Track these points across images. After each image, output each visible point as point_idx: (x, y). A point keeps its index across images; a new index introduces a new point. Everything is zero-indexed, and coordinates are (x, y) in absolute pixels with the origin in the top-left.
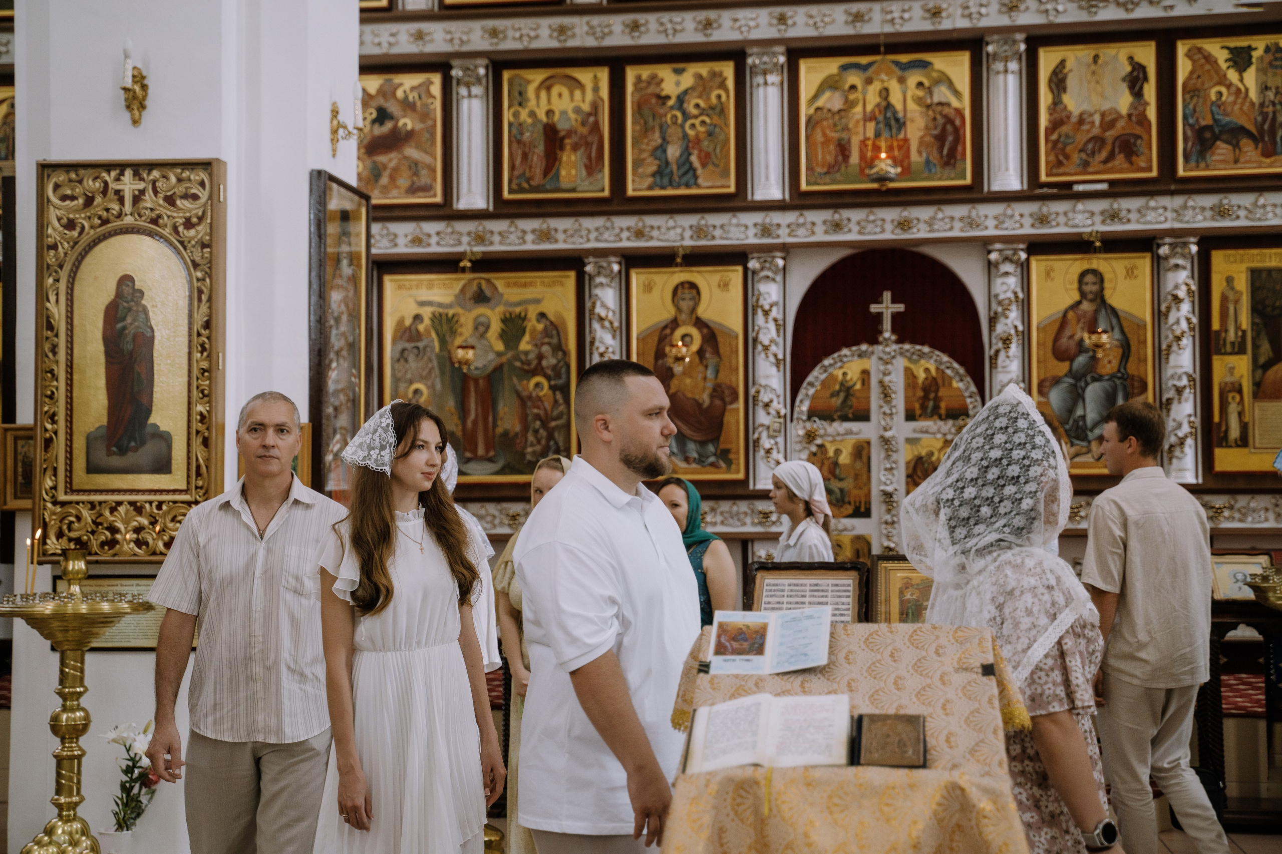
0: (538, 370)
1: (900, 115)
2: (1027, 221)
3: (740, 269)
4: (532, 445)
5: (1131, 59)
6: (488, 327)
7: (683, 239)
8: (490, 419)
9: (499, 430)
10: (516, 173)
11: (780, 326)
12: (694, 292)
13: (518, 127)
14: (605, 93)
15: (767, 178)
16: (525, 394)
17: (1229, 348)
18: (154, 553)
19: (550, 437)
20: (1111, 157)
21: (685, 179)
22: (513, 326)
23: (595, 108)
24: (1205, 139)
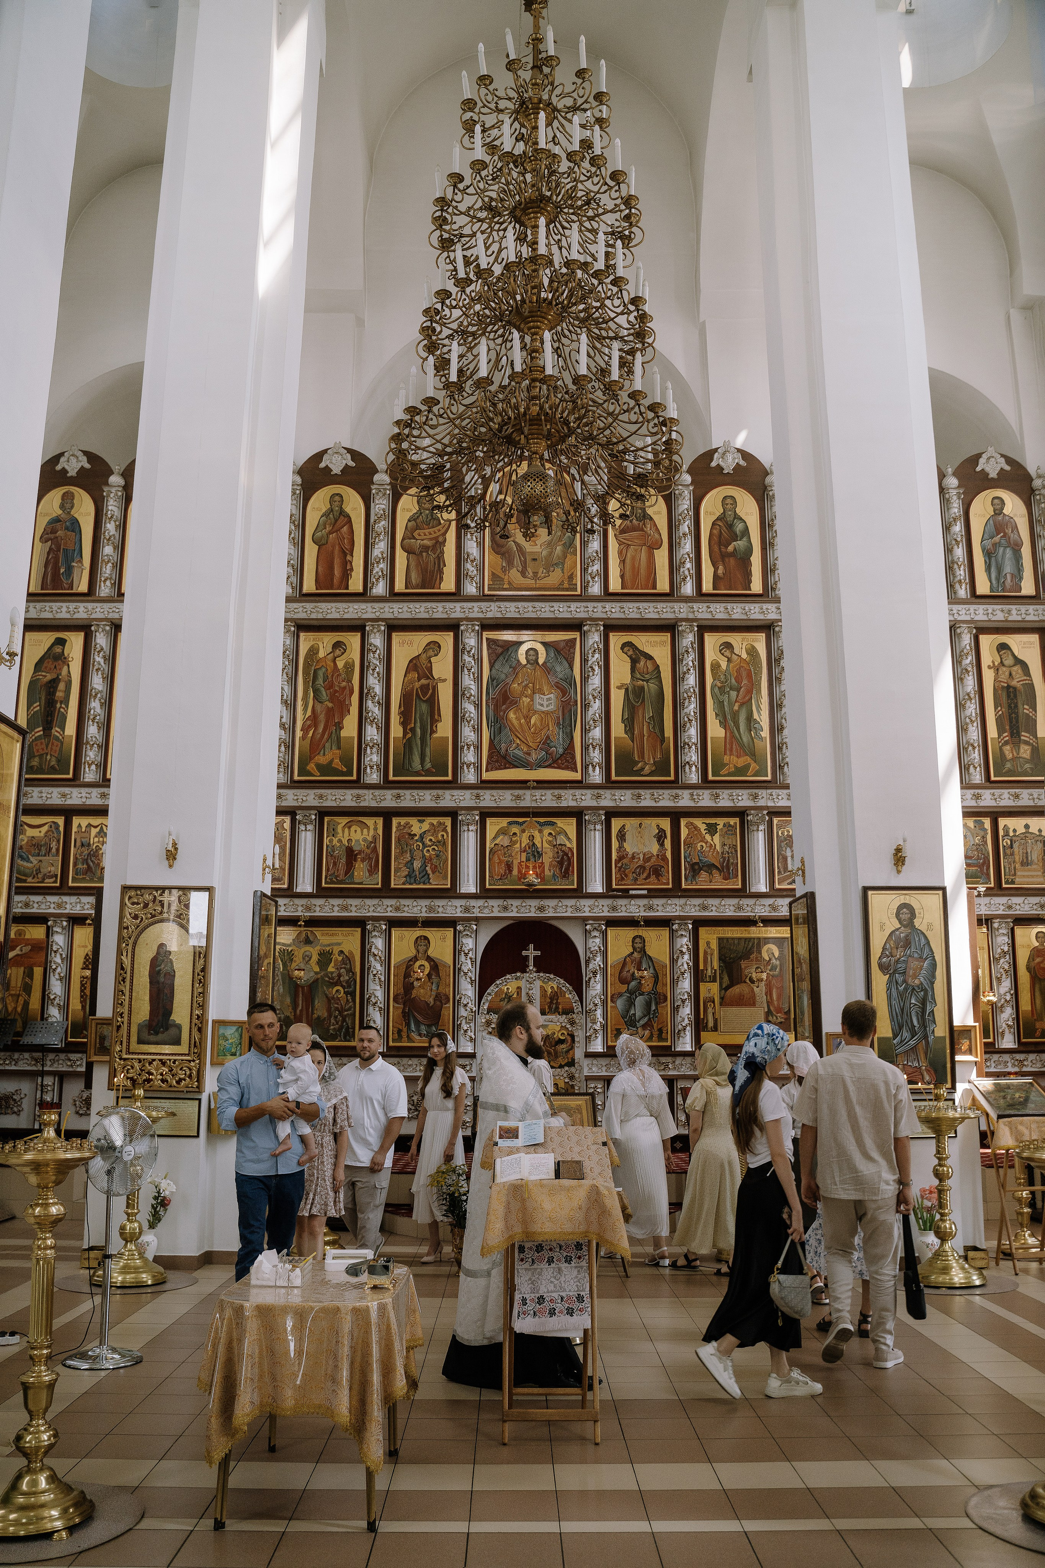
0: (338, 983)
1: (540, 850)
2: (606, 909)
3: (452, 929)
4: (333, 1025)
5: (657, 826)
6: (310, 958)
7: (421, 912)
8: (310, 1010)
9: (315, 1016)
10: (330, 873)
11: (473, 962)
12: (426, 942)
13: (331, 848)
14: (380, 831)
15: (468, 881)
16: (330, 996)
17: (708, 979)
18: (171, 1086)
19: (344, 1020)
20: (648, 877)
21: (423, 880)
22: (325, 958)
23: (375, 838)
24: (695, 869)
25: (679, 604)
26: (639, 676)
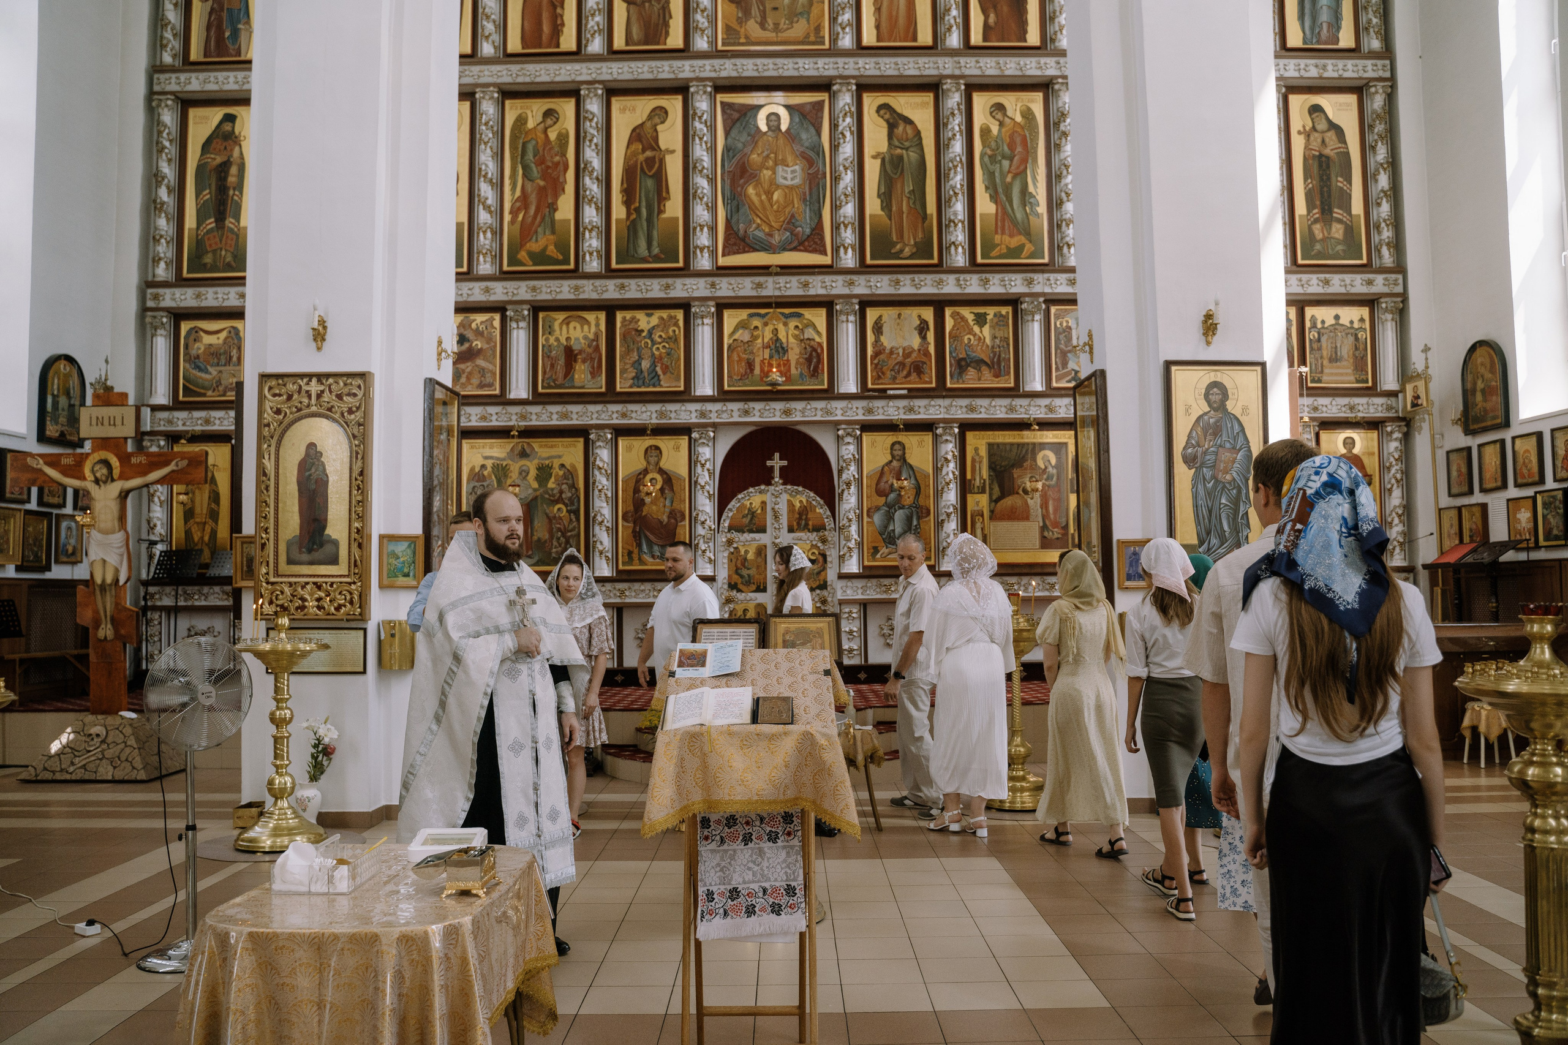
0: (559, 500)
1: (785, 345)
2: (861, 412)
3: (687, 438)
4: (556, 547)
5: (919, 316)
6: (528, 473)
7: (651, 418)
8: (529, 530)
9: (535, 538)
10: (547, 376)
11: (711, 474)
12: (658, 451)
13: (548, 348)
14: (603, 327)
15: (704, 382)
16: (551, 515)
17: (976, 490)
18: (328, 614)
20: (909, 374)
21: (653, 381)
22: (544, 473)
23: (597, 336)
24: (962, 365)
25: (943, 59)
26: (897, 143)
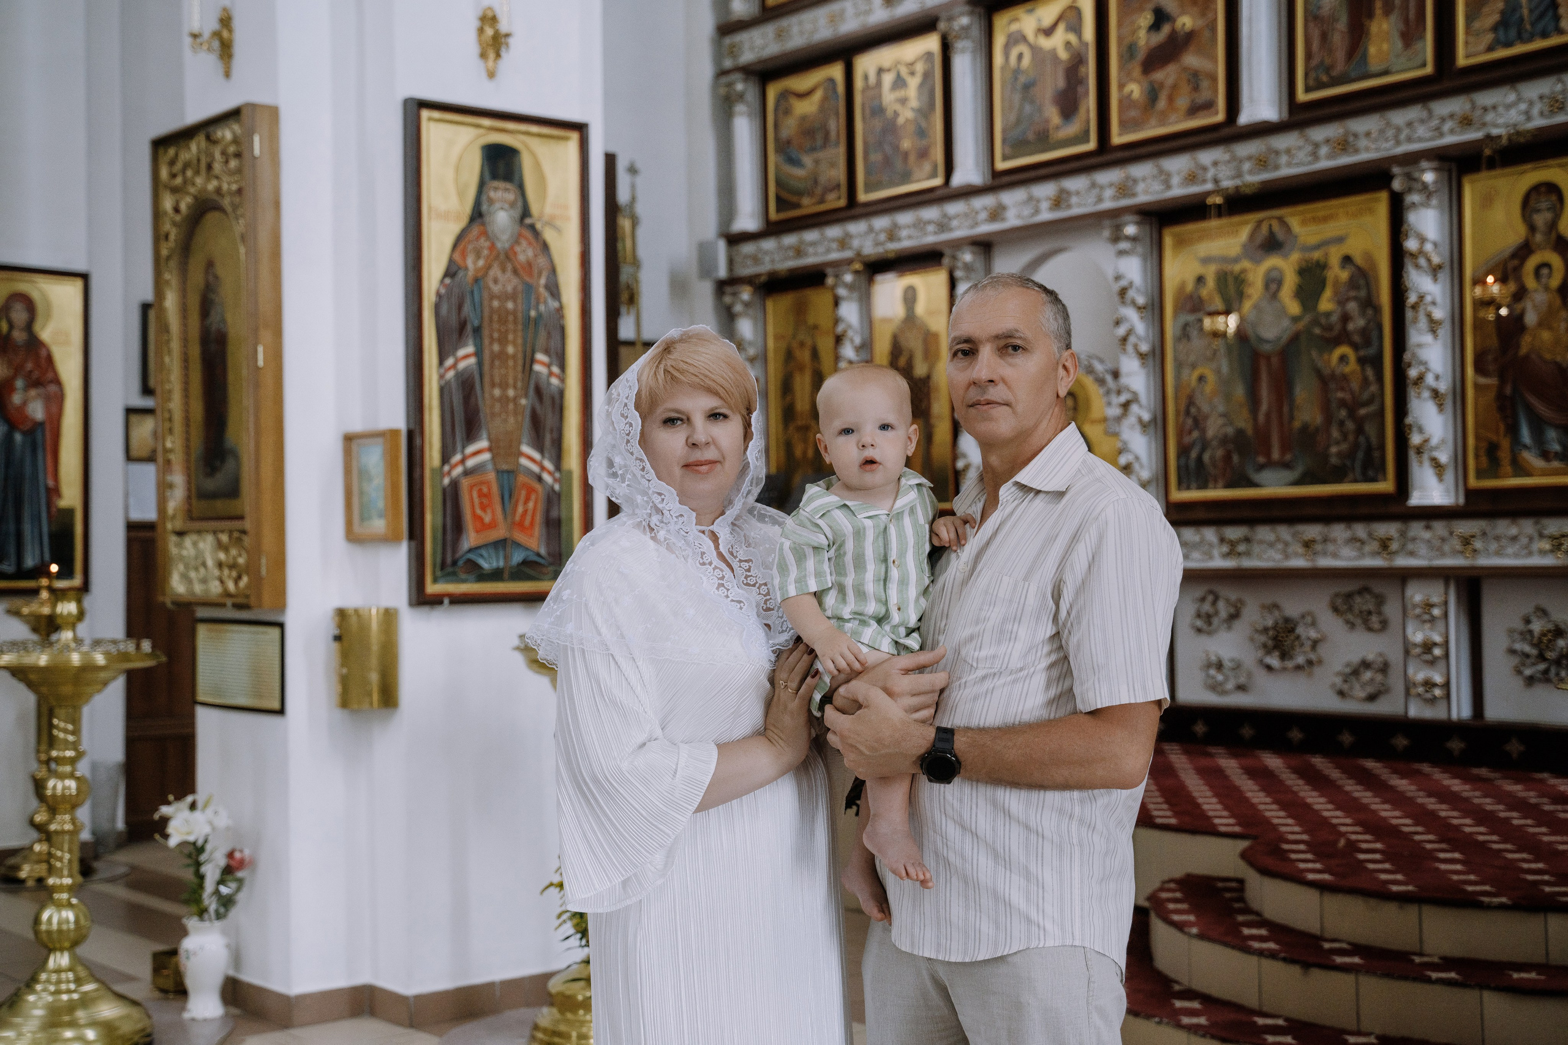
0: (1343, 337)
4: (1338, 443)
6: (1280, 283)
7: (1529, 118)
8: (1286, 409)
9: (1297, 424)
10: (1314, 62)
12: (1554, 198)
16: (1326, 372)
19: (1360, 430)
21: (1540, 26)
22: (1312, 278)
